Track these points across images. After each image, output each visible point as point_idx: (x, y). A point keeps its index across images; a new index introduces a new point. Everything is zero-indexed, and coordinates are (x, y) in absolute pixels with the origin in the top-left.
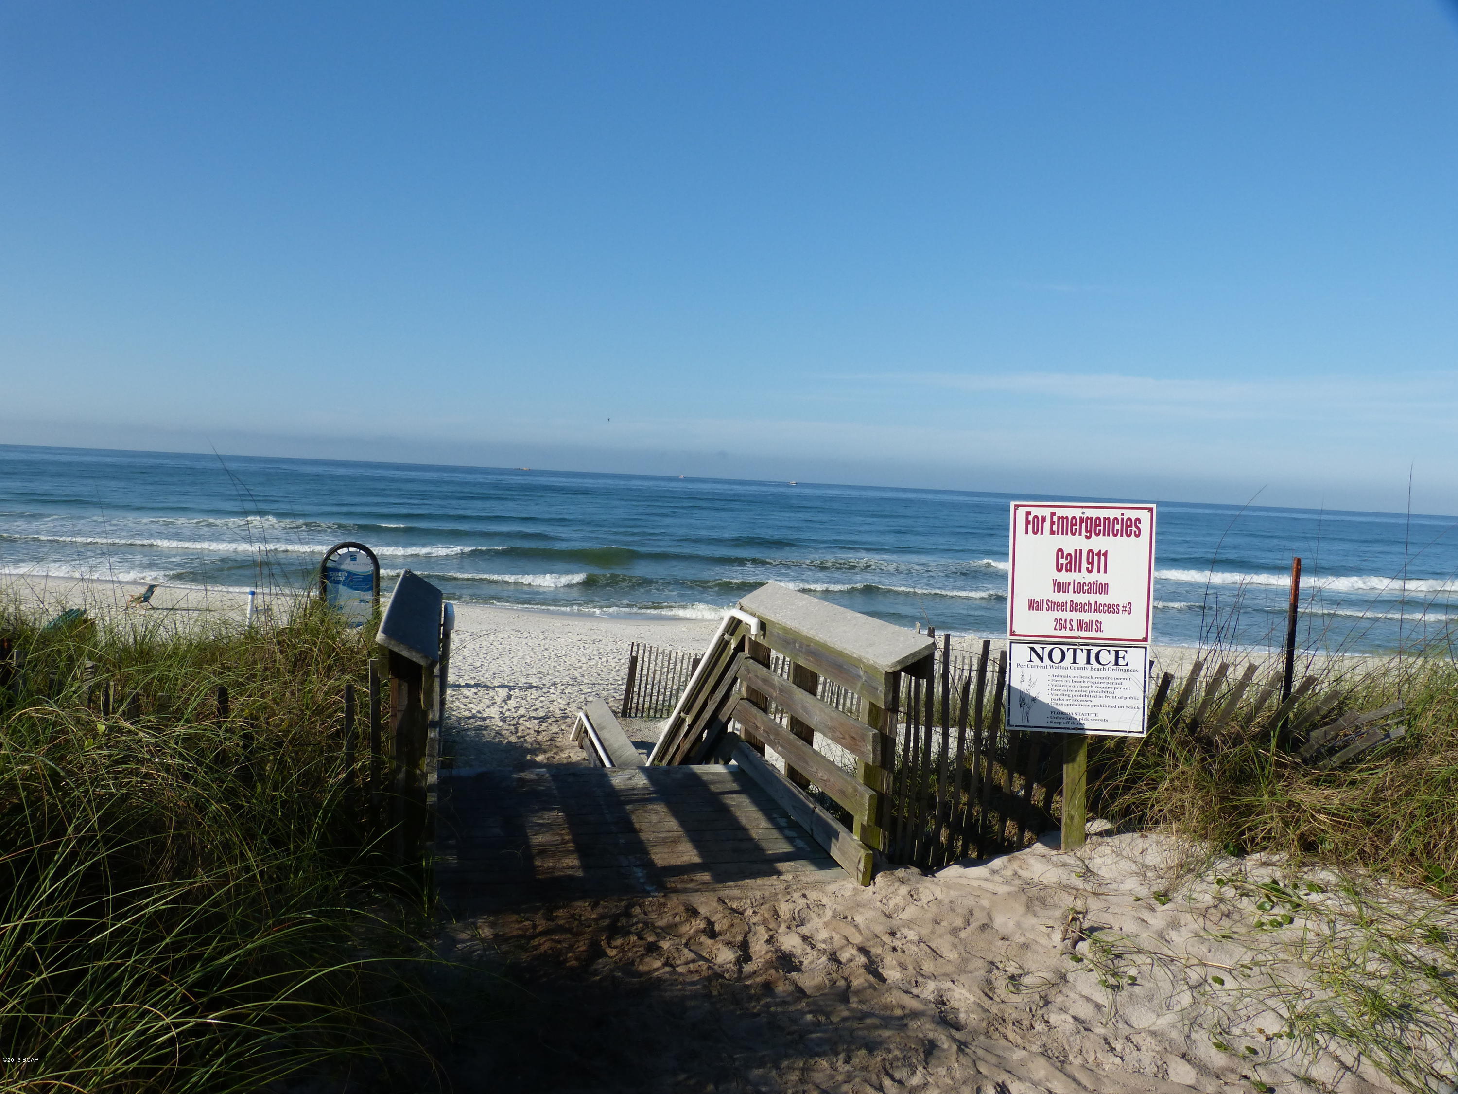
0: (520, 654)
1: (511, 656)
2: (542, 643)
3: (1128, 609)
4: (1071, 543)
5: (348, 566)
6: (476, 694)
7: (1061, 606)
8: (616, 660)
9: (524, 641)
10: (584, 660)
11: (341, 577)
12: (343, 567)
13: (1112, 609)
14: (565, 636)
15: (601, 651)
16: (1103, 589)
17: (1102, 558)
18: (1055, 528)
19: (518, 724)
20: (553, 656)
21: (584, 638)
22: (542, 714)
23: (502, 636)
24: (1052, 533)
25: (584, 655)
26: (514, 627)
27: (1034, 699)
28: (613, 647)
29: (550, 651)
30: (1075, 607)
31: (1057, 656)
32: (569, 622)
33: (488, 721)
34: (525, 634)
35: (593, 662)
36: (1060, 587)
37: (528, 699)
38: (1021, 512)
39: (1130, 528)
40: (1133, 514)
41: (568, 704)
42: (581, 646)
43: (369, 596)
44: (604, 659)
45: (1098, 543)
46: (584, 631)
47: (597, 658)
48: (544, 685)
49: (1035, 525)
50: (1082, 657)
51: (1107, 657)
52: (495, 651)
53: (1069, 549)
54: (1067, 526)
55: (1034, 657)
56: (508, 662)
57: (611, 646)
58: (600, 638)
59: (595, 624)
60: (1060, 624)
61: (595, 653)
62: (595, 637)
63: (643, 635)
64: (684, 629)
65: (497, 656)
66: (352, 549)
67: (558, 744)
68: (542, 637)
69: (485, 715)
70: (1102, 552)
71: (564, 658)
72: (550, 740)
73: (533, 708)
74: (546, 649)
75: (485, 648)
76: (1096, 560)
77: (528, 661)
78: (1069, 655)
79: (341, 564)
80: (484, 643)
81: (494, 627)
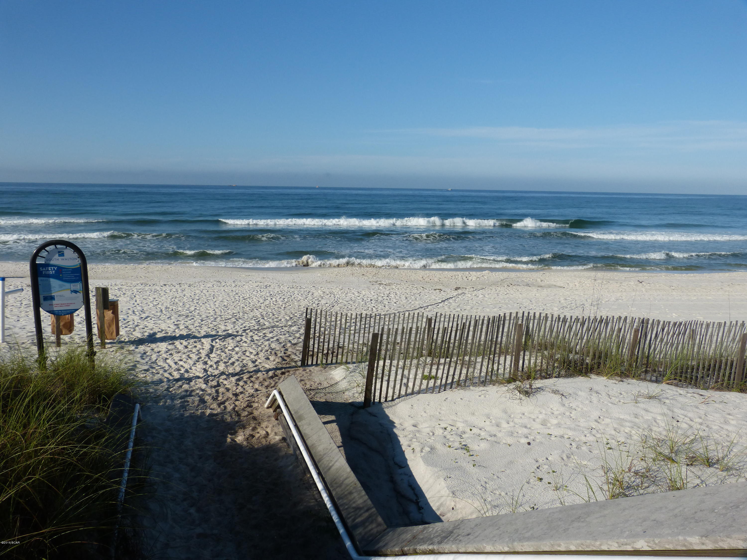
0: (220, 299)
1: (214, 300)
2: (234, 289)
5: (57, 261)
6: (186, 347)
8: (282, 299)
9: (223, 289)
10: (262, 301)
11: (51, 271)
12: (52, 262)
14: (247, 284)
15: (271, 293)
19: (219, 385)
20: (241, 299)
21: (260, 284)
22: (238, 369)
23: (209, 285)
25: (261, 297)
26: (216, 279)
28: (279, 290)
29: (239, 295)
32: (250, 274)
33: (192, 383)
34: (223, 284)
35: (267, 302)
37: (226, 350)
41: (257, 354)
42: (259, 290)
43: (79, 286)
44: (274, 299)
46: (259, 279)
47: (269, 299)
48: (237, 332)
52: (204, 297)
56: (212, 306)
57: (277, 289)
58: (269, 284)
59: (265, 274)
61: (268, 294)
62: (266, 284)
63: (295, 280)
64: (319, 275)
65: (205, 300)
66: (58, 246)
67: (256, 413)
68: (233, 285)
69: (191, 375)
71: (248, 299)
72: (248, 406)
73: (231, 361)
74: (237, 294)
75: (198, 295)
77: (226, 304)
79: (50, 260)
80: (197, 292)
81: (203, 279)
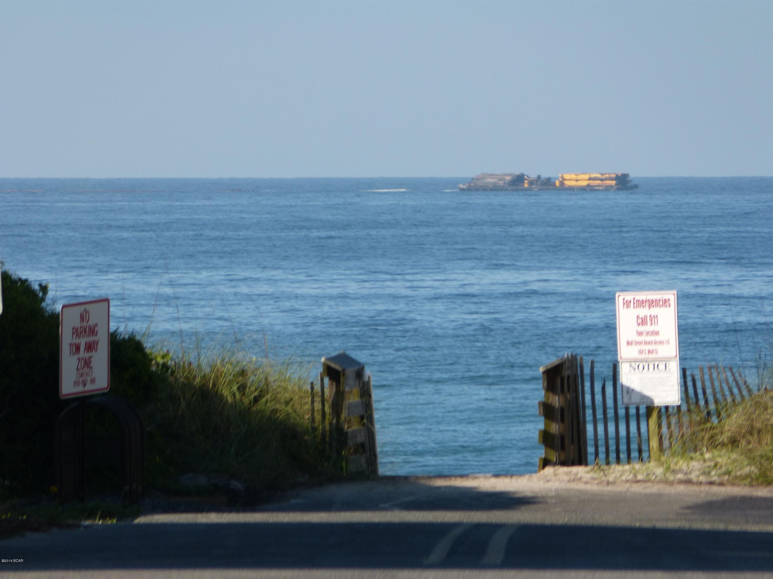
3: (668, 342)
4: (644, 312)
7: (640, 343)
13: (661, 343)
16: (657, 333)
17: (656, 319)
18: (635, 305)
24: (634, 307)
27: (633, 390)
30: (646, 343)
31: (641, 367)
36: (640, 334)
38: (621, 298)
39: (666, 303)
40: (666, 297)
45: (654, 311)
49: (627, 304)
50: (651, 367)
51: (662, 366)
53: (642, 315)
54: (640, 304)
55: (632, 369)
60: (641, 352)
70: (655, 316)
76: (654, 319)
78: (646, 367)
